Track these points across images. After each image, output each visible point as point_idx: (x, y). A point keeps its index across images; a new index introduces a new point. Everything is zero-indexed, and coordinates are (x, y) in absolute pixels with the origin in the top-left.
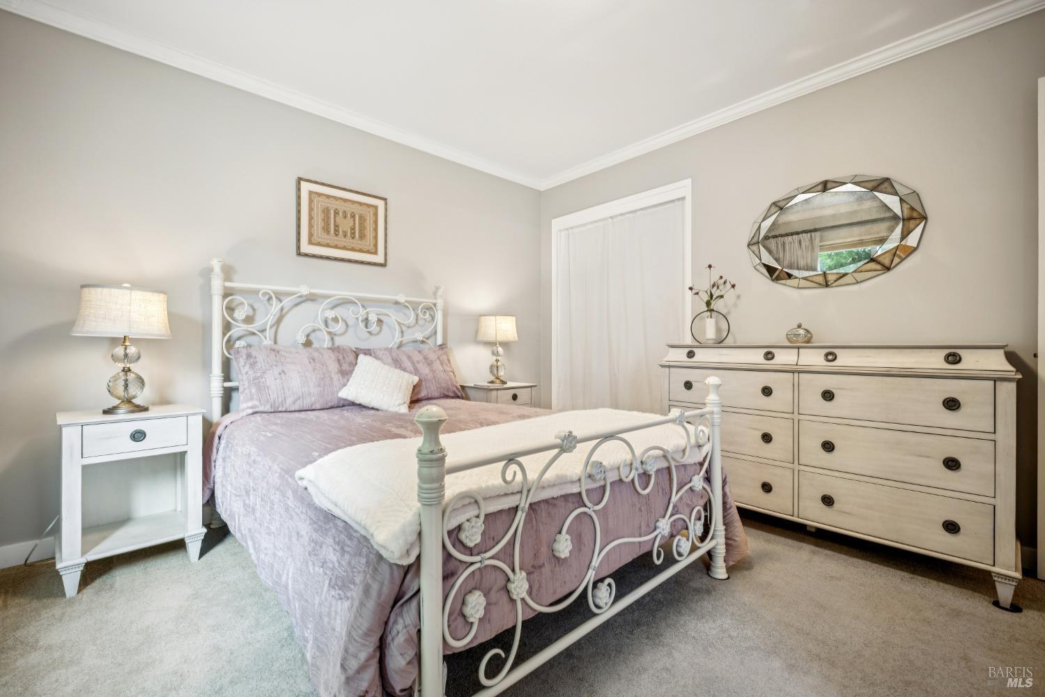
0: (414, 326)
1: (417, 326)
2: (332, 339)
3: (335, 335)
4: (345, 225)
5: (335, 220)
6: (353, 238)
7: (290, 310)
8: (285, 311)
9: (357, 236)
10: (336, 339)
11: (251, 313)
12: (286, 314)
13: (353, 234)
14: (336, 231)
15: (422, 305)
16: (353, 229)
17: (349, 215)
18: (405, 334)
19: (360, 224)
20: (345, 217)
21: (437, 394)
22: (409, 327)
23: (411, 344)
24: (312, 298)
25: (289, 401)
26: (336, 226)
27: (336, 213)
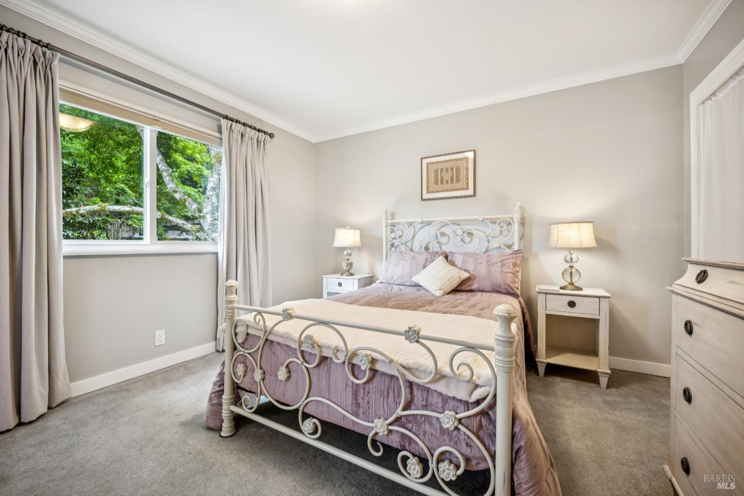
0: (499, 236)
1: (501, 236)
2: (440, 246)
3: (442, 244)
4: (447, 176)
5: (441, 175)
6: (452, 183)
7: (418, 231)
8: (416, 232)
9: (455, 181)
10: (442, 246)
11: (401, 234)
12: (417, 233)
13: (452, 180)
14: (442, 181)
15: (499, 221)
16: (452, 177)
17: (449, 170)
18: (490, 242)
19: (457, 173)
20: (447, 171)
21: (488, 288)
22: (494, 237)
23: (496, 250)
24: (429, 223)
25: (395, 279)
26: (442, 179)
27: (442, 170)
